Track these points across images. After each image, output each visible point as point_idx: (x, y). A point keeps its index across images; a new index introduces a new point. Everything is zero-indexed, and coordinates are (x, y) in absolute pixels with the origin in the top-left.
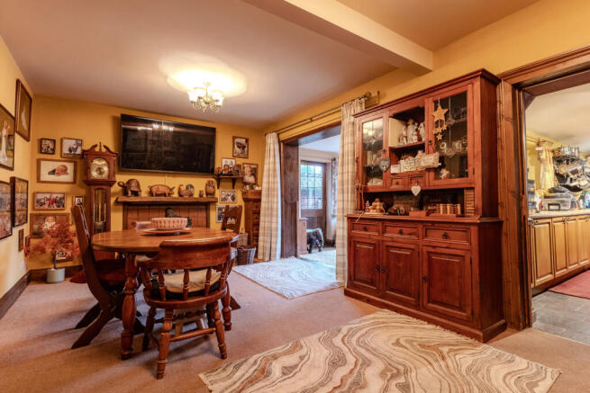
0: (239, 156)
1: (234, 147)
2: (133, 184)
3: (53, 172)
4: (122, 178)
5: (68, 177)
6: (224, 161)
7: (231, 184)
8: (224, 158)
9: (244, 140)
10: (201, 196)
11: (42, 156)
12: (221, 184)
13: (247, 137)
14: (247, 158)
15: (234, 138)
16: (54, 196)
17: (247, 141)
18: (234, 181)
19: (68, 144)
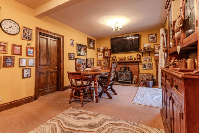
0: (152, 42)
1: (149, 39)
2: (114, 57)
3: (100, 56)
4: (112, 56)
5: (102, 57)
6: (145, 45)
7: (148, 54)
8: (145, 44)
9: (154, 35)
10: (135, 59)
11: (98, 52)
12: (143, 54)
13: (155, 33)
14: (156, 42)
15: (149, 35)
16: (100, 61)
17: (156, 35)
18: (149, 53)
19: (102, 48)
